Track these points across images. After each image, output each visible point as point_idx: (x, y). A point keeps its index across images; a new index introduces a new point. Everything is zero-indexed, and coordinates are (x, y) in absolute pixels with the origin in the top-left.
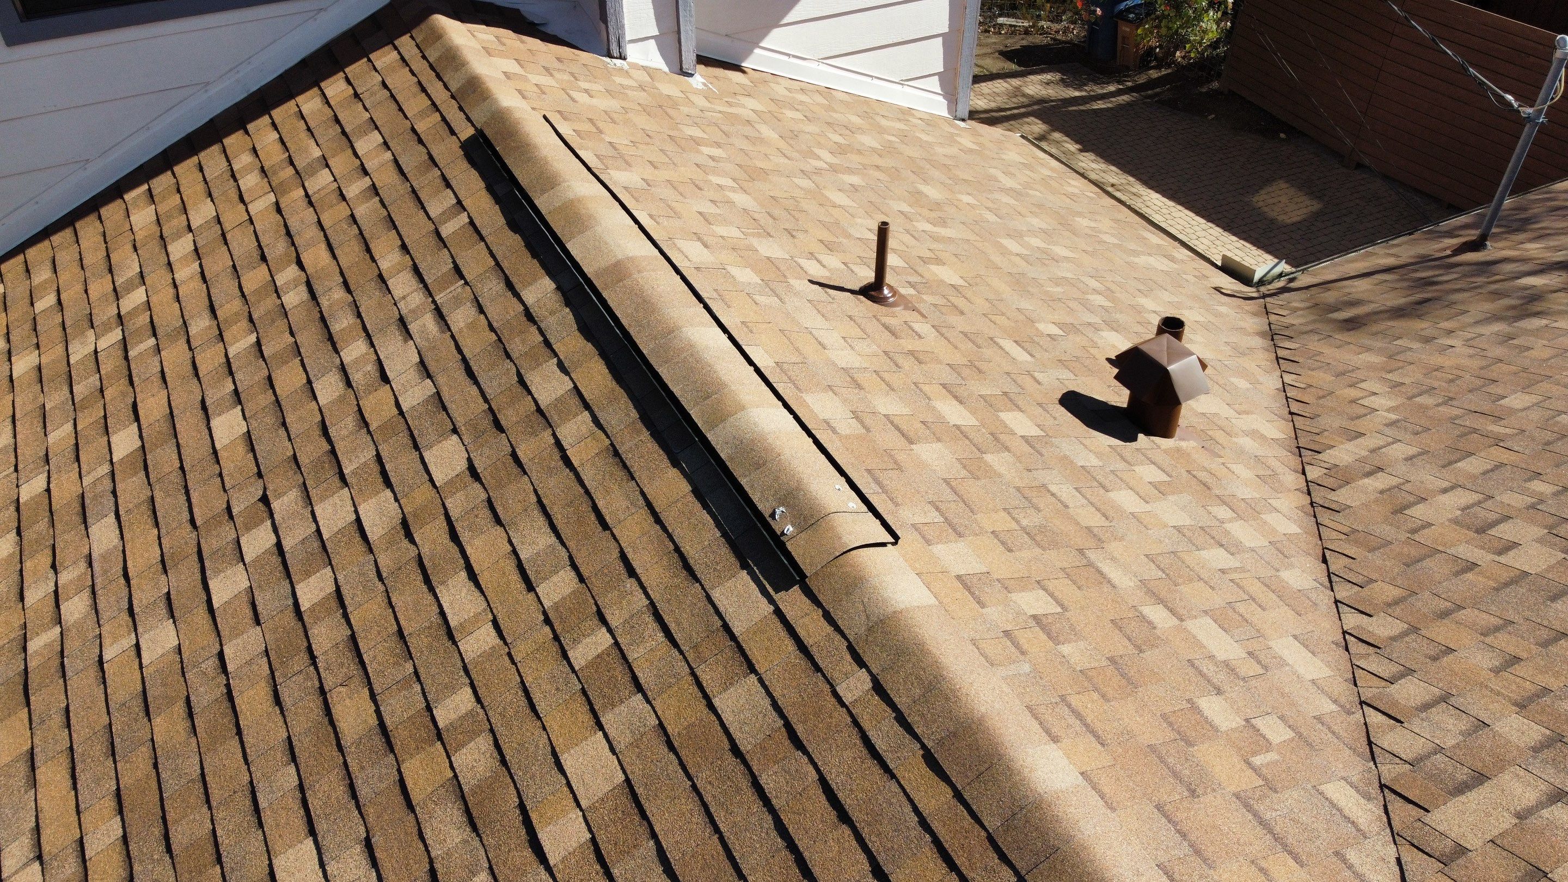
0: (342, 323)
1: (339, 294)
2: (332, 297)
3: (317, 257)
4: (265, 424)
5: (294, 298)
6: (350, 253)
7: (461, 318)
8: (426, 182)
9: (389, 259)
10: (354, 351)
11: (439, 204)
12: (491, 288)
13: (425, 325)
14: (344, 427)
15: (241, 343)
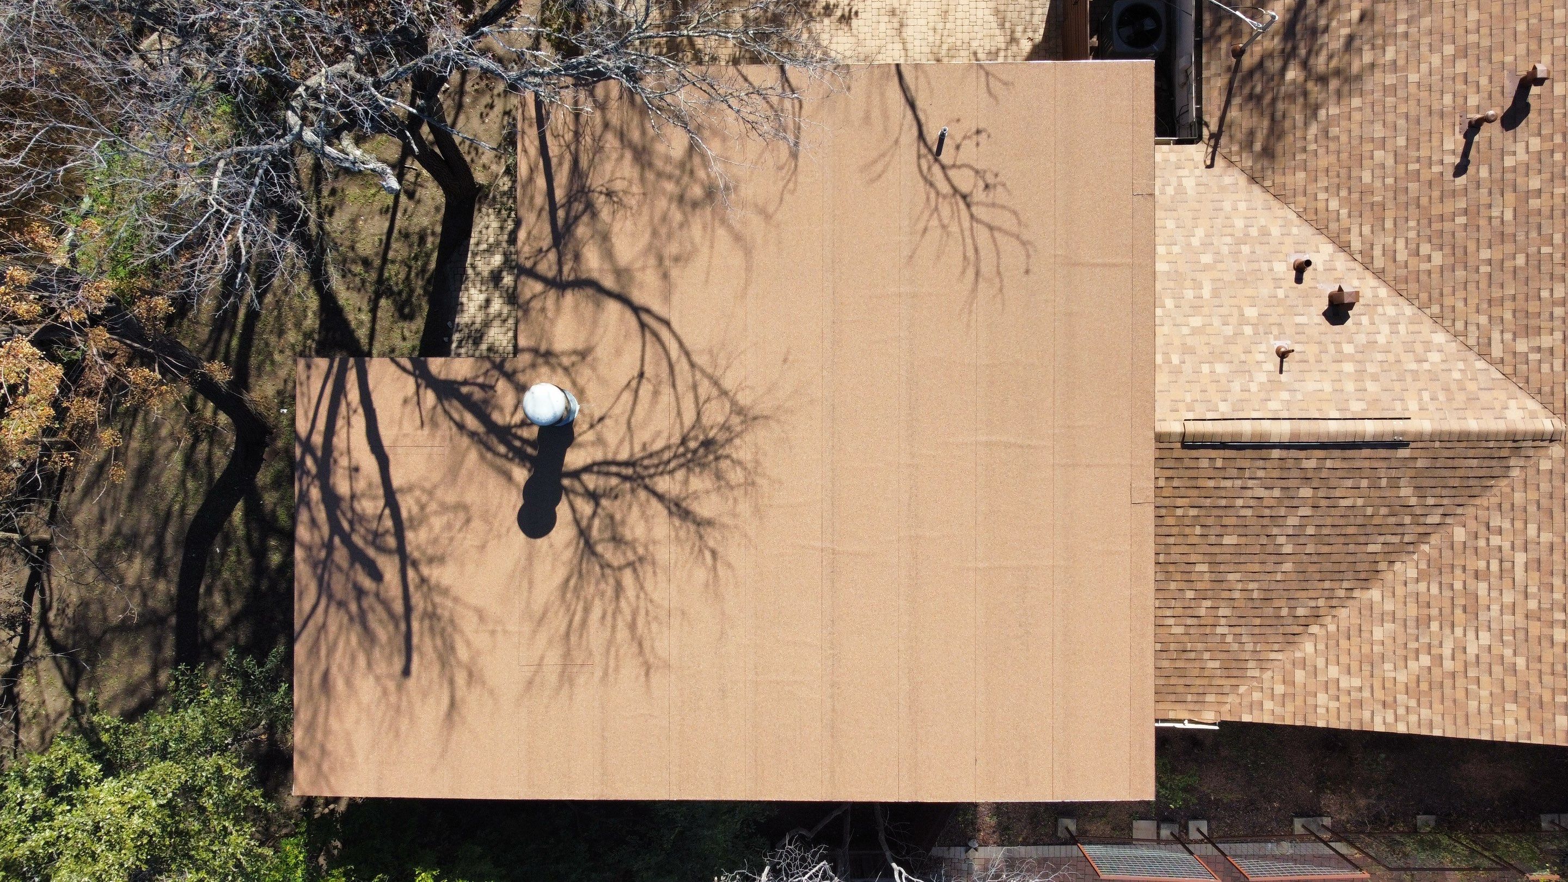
0: (1223, 502)
1: (1209, 500)
2: (1208, 502)
3: (1180, 502)
4: (1241, 531)
5: (1193, 512)
6: (1195, 493)
7: (1261, 474)
8: (1187, 463)
9: (1211, 483)
10: (1240, 502)
11: (1205, 463)
12: (1261, 463)
13: (1250, 483)
14: (1267, 512)
15: (1198, 530)
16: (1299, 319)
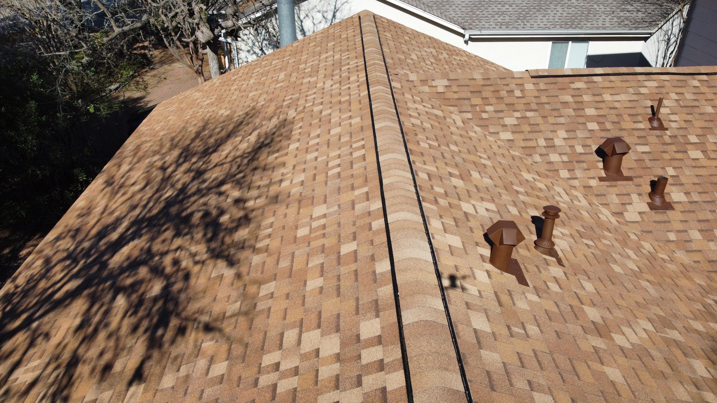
16: (646, 149)
